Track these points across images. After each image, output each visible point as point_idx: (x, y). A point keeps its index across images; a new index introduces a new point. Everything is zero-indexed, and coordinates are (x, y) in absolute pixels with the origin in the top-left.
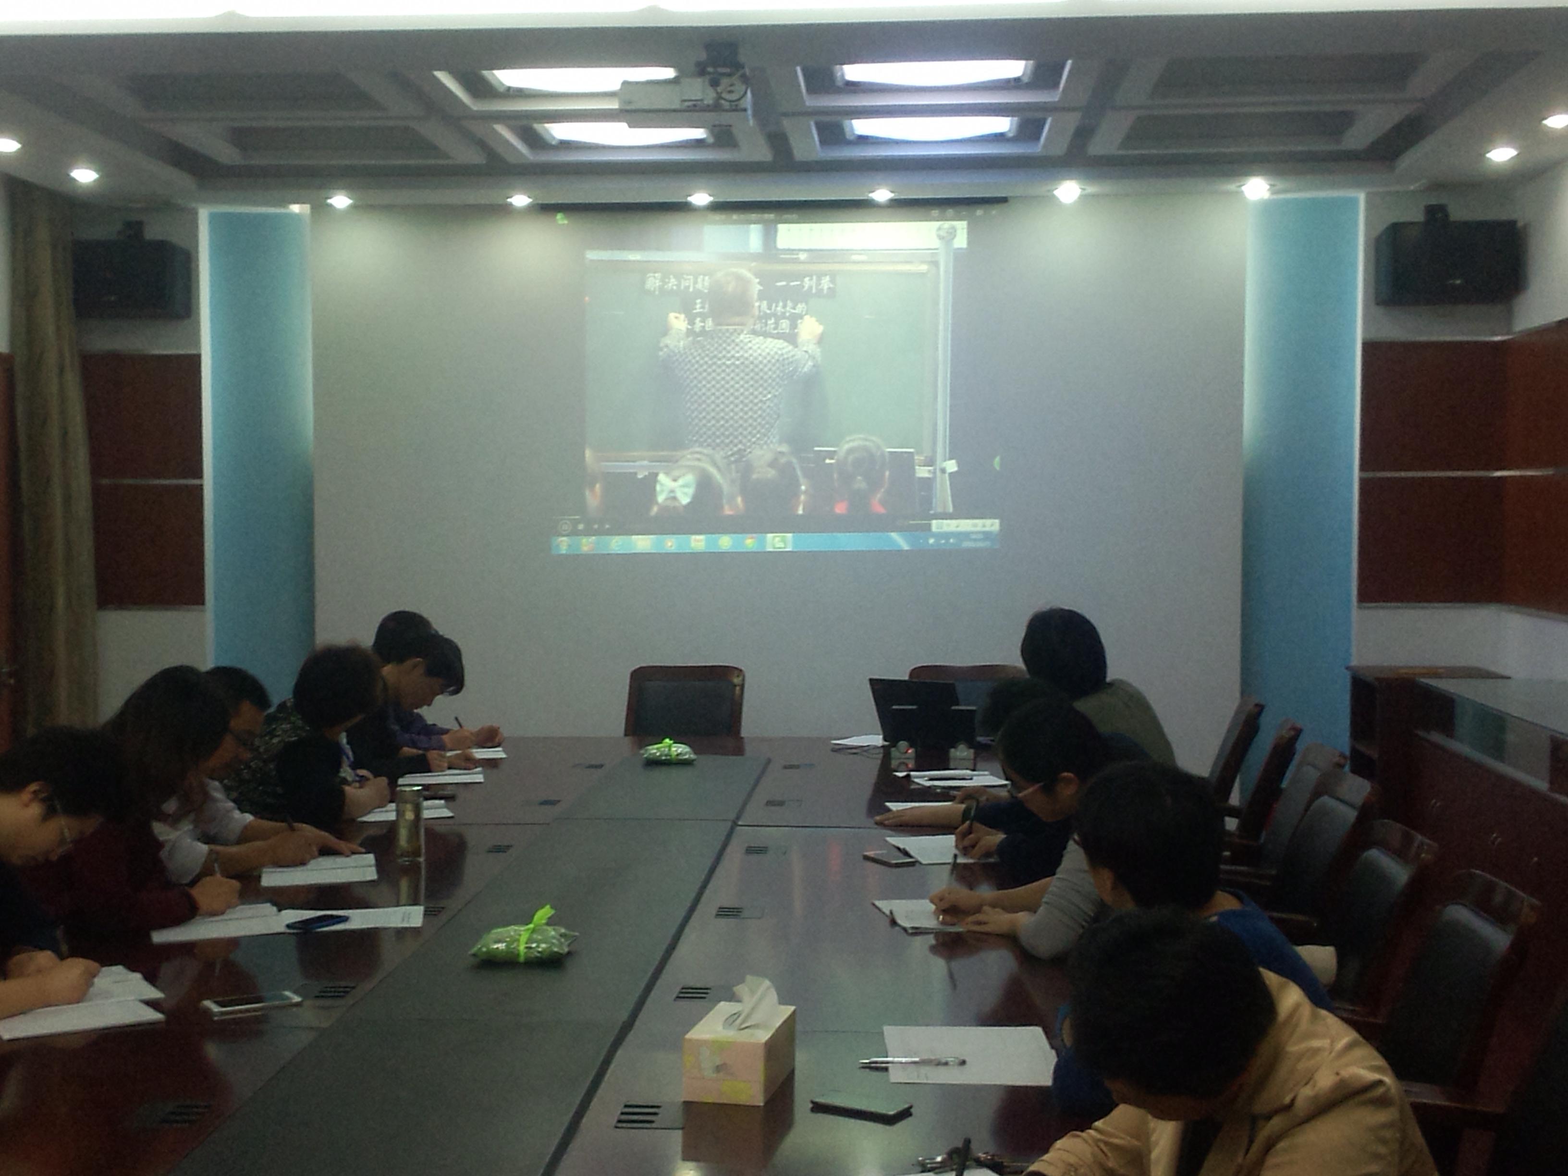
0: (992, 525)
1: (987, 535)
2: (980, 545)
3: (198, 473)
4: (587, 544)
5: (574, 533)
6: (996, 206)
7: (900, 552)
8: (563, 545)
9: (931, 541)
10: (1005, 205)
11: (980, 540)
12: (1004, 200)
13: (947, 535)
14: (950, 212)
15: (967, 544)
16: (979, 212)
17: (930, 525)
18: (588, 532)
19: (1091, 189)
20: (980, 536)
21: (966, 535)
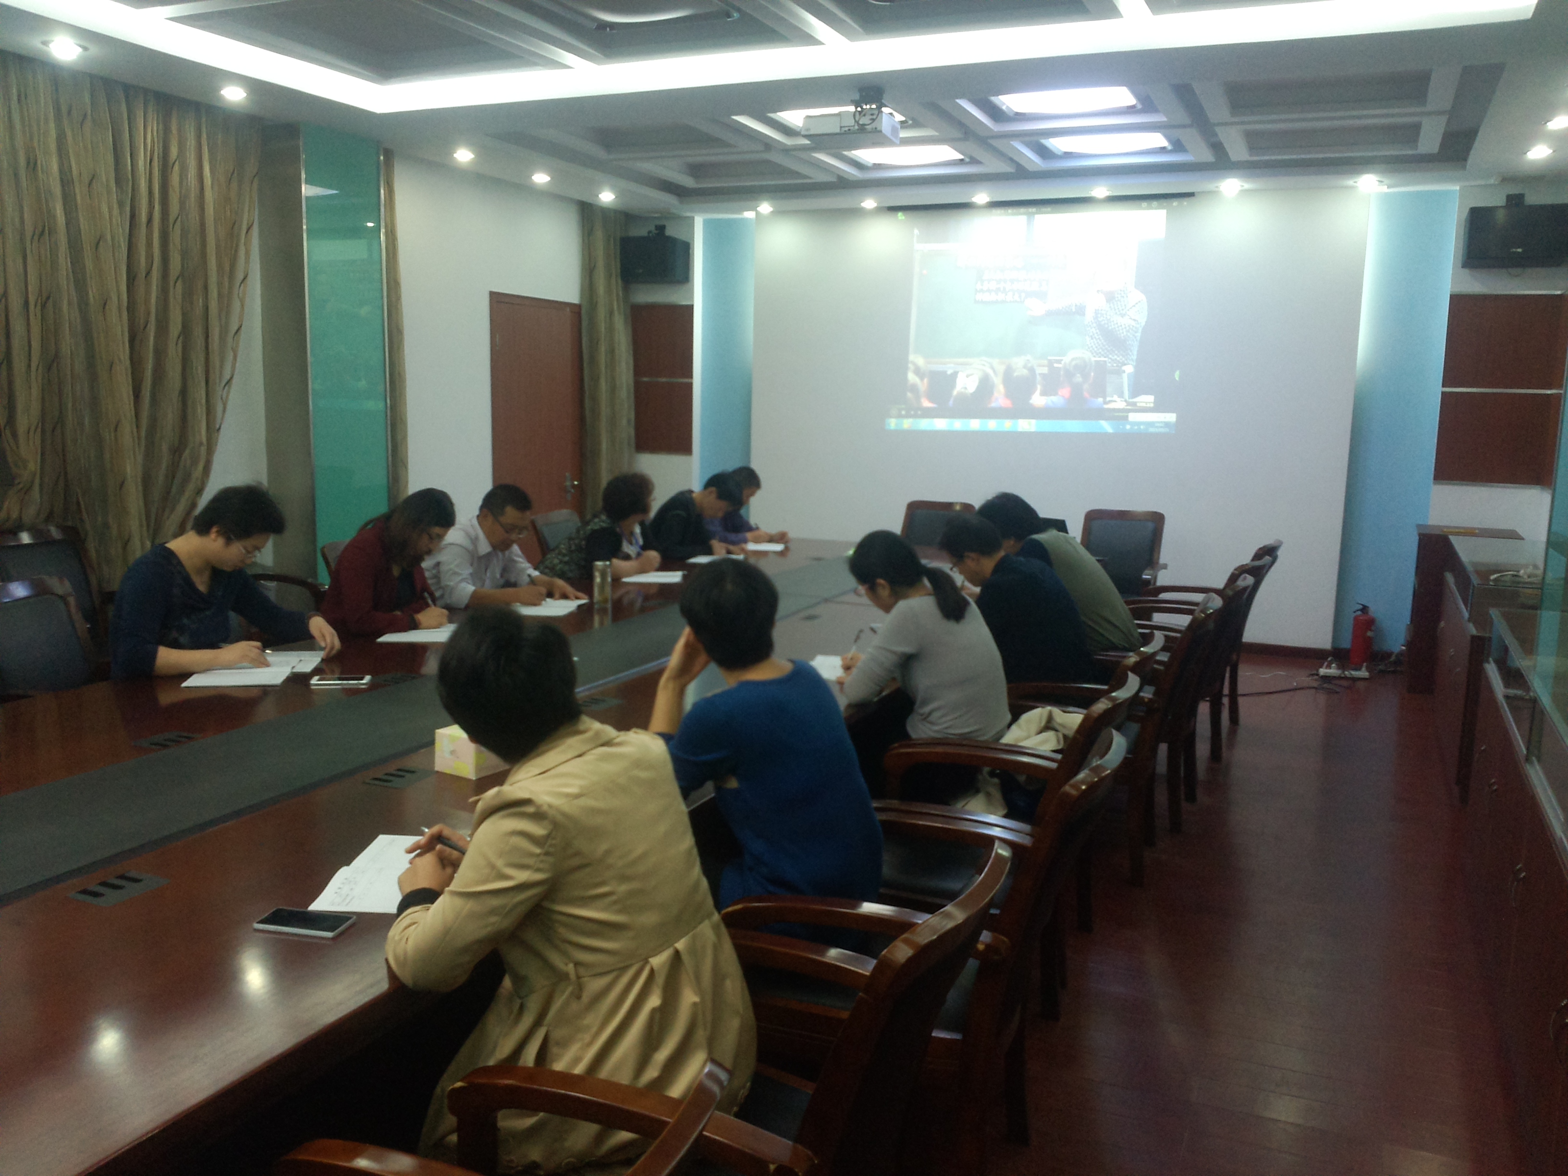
0: (1171, 417)
1: (1167, 424)
2: (1162, 430)
3: (690, 375)
4: (907, 424)
5: (900, 416)
6: (1187, 199)
7: (1106, 434)
8: (892, 424)
9: (1128, 427)
10: (1193, 198)
11: (1161, 427)
12: (1191, 195)
13: (1139, 424)
14: (1155, 203)
15: (1152, 430)
16: (1175, 203)
17: (1127, 416)
18: (908, 416)
19: (1247, 186)
20: (1161, 425)
21: (1151, 424)
